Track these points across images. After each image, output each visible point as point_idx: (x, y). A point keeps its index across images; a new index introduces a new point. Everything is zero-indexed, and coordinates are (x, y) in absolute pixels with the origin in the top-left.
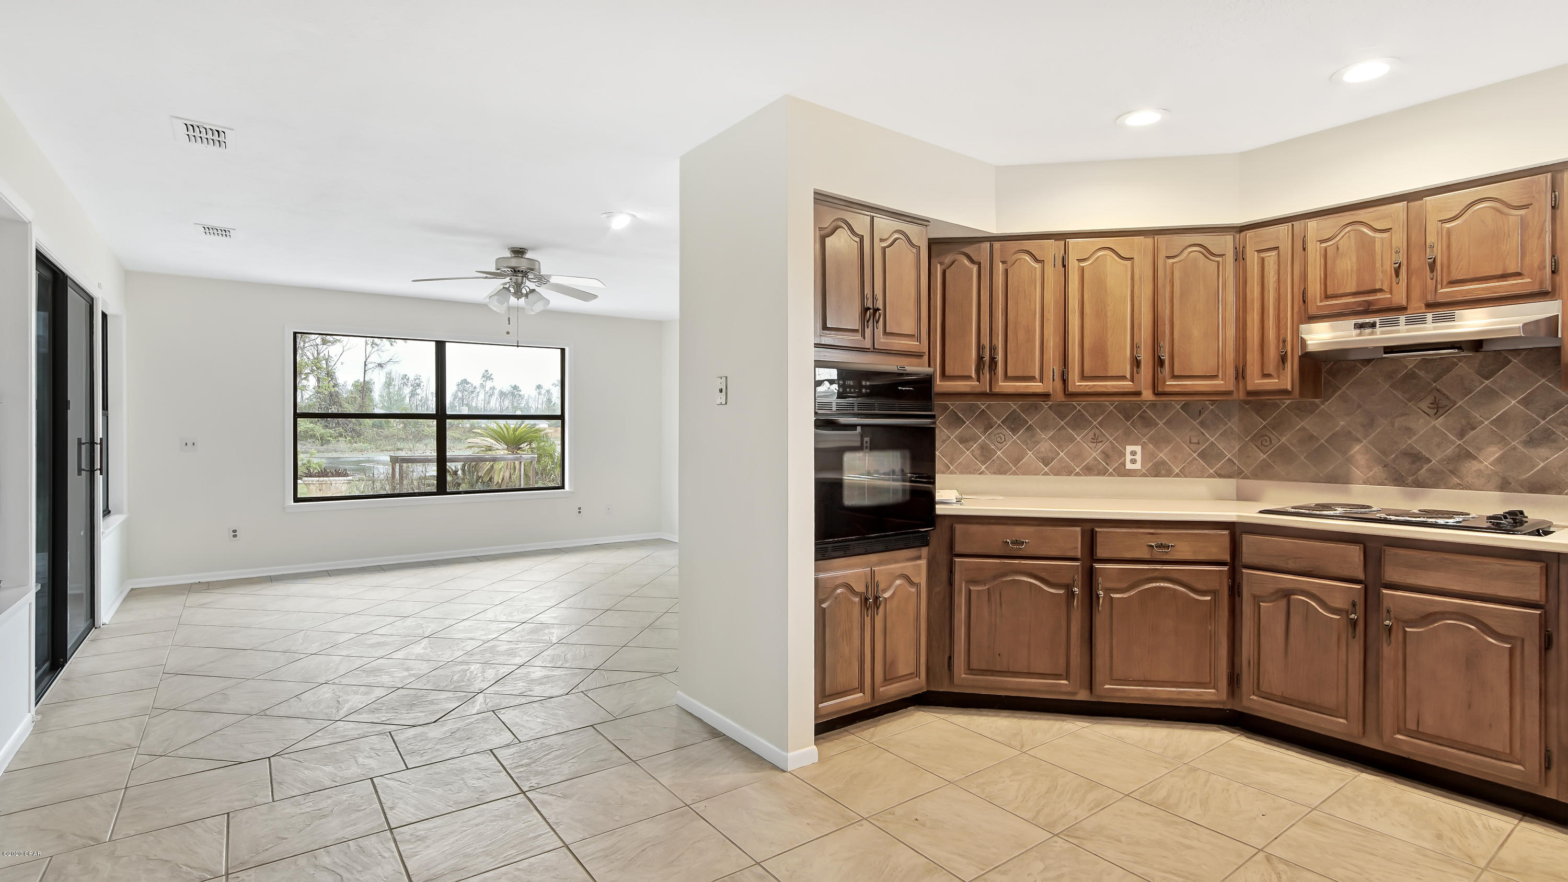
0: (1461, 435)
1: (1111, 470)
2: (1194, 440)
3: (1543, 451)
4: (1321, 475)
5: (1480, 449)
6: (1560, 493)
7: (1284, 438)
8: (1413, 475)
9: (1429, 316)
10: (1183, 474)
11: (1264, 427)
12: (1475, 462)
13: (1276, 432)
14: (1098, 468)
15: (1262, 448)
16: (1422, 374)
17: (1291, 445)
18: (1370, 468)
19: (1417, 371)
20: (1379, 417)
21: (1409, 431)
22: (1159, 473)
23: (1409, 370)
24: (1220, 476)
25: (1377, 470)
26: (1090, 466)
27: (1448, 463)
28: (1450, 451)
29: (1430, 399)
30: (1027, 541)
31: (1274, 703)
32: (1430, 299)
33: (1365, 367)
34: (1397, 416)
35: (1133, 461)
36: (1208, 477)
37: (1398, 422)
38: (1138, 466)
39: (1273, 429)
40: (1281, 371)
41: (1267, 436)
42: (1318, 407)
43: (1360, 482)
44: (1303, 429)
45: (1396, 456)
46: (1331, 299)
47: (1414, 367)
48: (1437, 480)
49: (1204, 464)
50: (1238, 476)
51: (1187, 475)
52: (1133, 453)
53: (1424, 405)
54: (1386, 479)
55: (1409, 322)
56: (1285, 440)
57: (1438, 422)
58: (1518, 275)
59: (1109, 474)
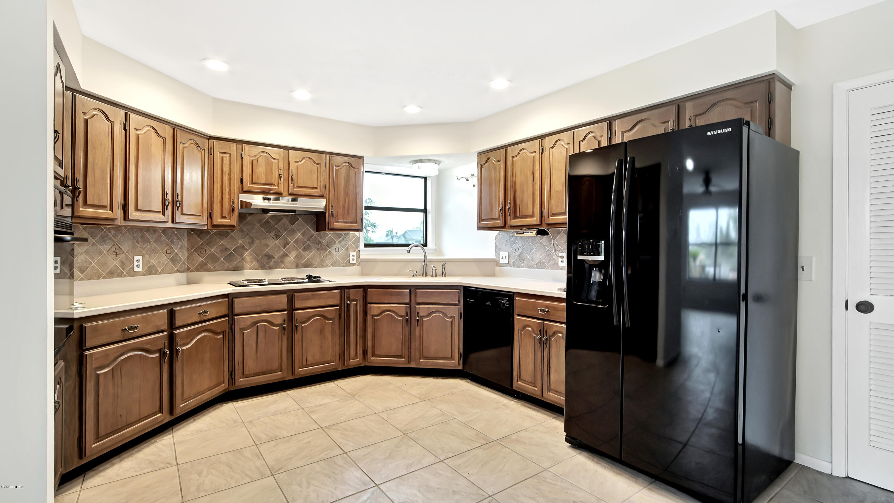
0: (284, 247)
1: (125, 273)
2: (168, 252)
3: (307, 252)
4: (231, 267)
5: (290, 252)
6: (312, 268)
7: (213, 250)
8: (268, 264)
9: (290, 199)
10: (163, 272)
11: (202, 244)
12: (289, 258)
13: (208, 246)
14: (118, 272)
15: (201, 255)
16: (271, 221)
17: (217, 253)
18: (252, 262)
19: (270, 220)
20: (255, 239)
21: (267, 246)
22: (151, 272)
23: (267, 219)
24: (180, 272)
25: (255, 263)
26: (112, 271)
27: (280, 259)
28: (281, 253)
29: (274, 232)
30: (138, 325)
31: (251, 378)
32: (291, 192)
33: (250, 216)
34: (262, 239)
35: (138, 266)
36: (175, 273)
37: (263, 242)
38: (140, 269)
39: (207, 245)
40: (231, 215)
41: (203, 248)
42: (229, 234)
43: (248, 269)
44: (222, 245)
45: (262, 256)
46: (254, 184)
47: (269, 218)
48: (276, 266)
49: (172, 265)
50: (187, 271)
51: (165, 272)
52: (138, 261)
53: (272, 234)
54: (258, 267)
55: (283, 200)
56: (213, 251)
57: (277, 242)
58: (316, 188)
59: (124, 275)
